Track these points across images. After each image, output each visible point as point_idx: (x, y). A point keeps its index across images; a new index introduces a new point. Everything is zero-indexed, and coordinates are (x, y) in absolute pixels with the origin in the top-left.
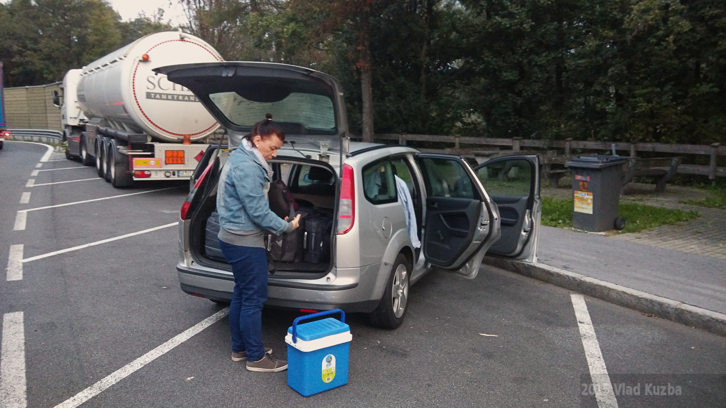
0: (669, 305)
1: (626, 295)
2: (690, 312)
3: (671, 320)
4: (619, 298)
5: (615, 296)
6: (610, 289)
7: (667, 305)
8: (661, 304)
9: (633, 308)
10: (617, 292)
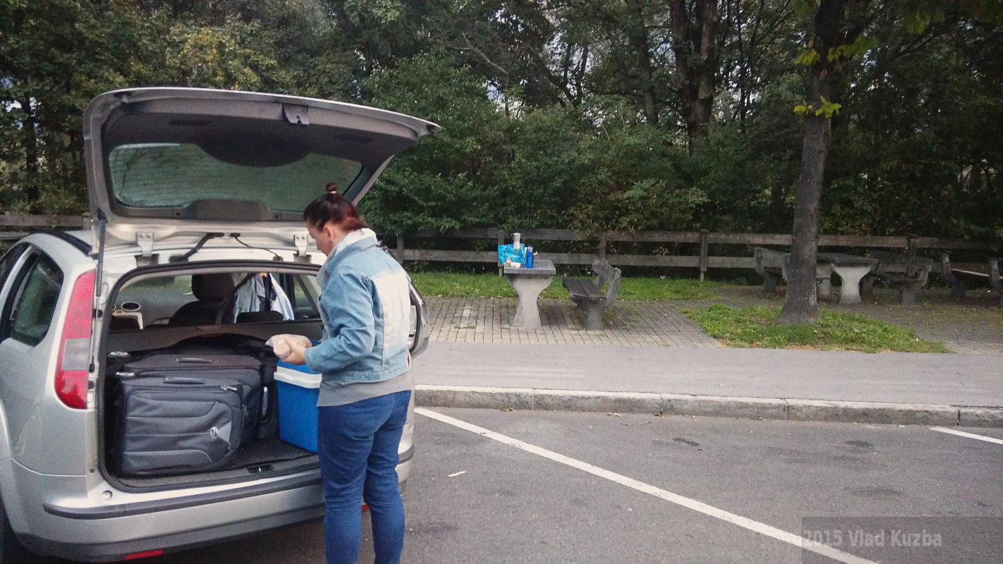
0: (527, 394)
1: (477, 395)
2: (550, 396)
3: (530, 409)
4: (468, 399)
5: (463, 399)
6: (455, 393)
7: (525, 395)
8: (518, 396)
9: (487, 406)
10: (466, 394)
